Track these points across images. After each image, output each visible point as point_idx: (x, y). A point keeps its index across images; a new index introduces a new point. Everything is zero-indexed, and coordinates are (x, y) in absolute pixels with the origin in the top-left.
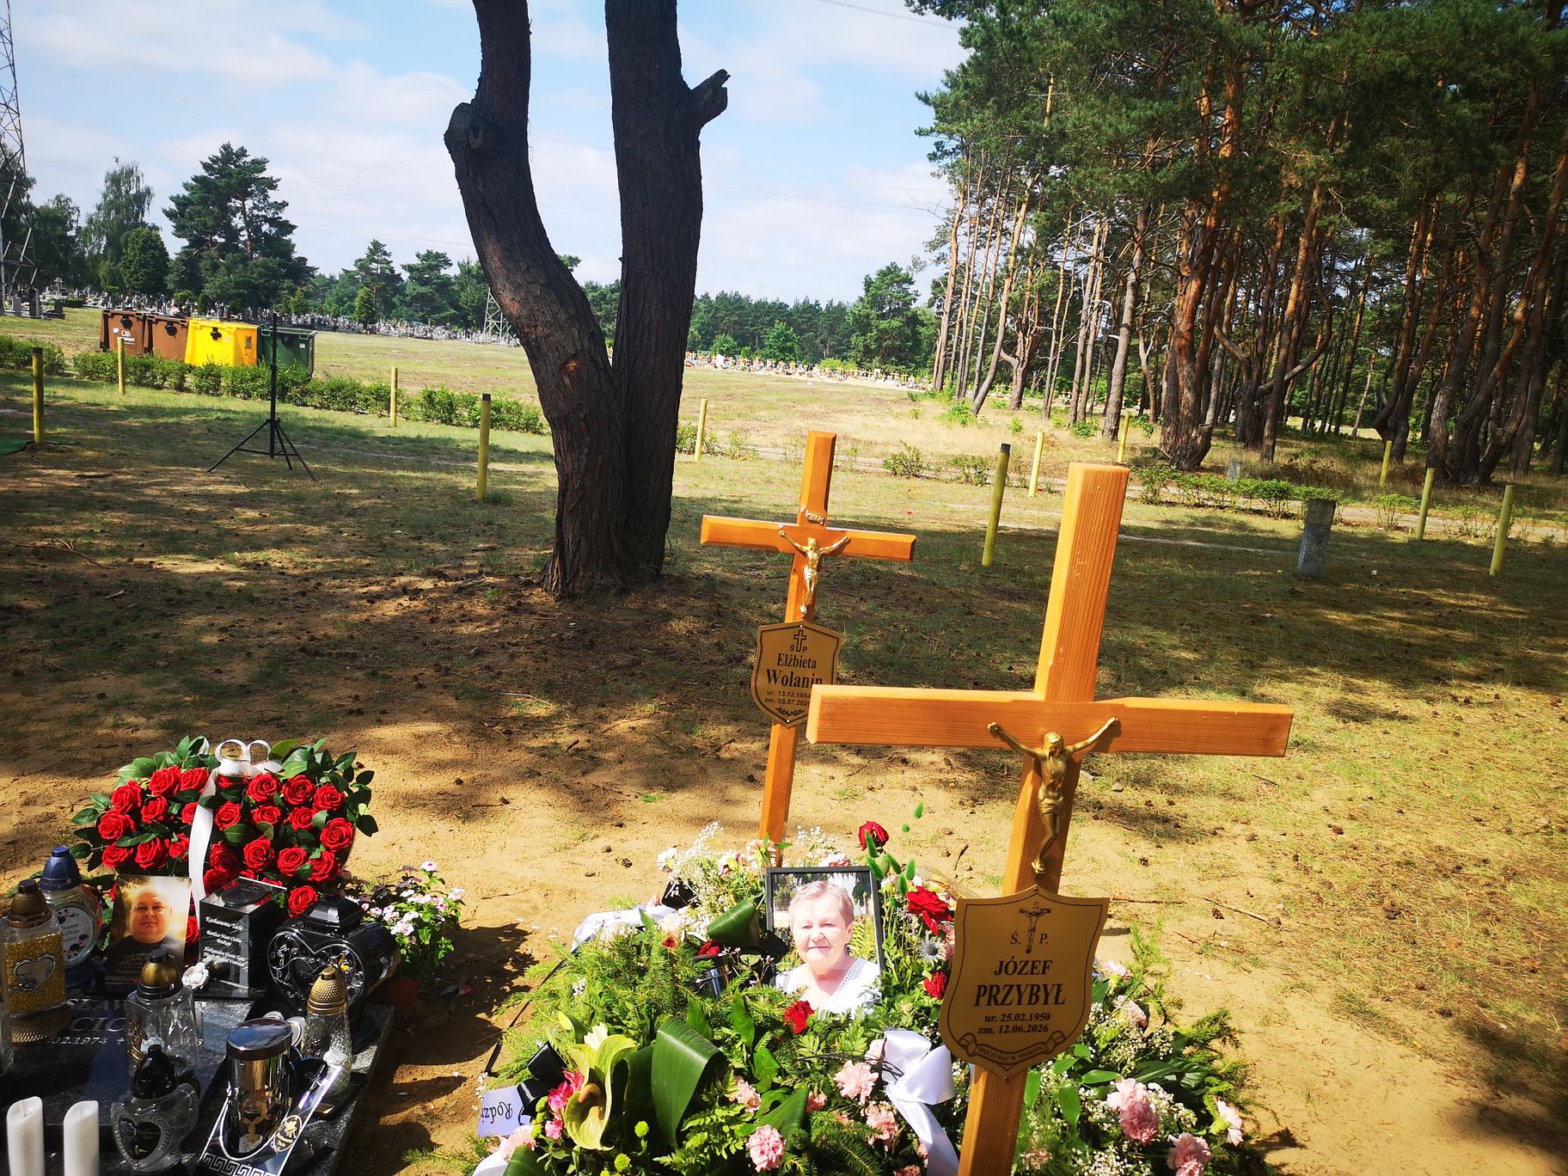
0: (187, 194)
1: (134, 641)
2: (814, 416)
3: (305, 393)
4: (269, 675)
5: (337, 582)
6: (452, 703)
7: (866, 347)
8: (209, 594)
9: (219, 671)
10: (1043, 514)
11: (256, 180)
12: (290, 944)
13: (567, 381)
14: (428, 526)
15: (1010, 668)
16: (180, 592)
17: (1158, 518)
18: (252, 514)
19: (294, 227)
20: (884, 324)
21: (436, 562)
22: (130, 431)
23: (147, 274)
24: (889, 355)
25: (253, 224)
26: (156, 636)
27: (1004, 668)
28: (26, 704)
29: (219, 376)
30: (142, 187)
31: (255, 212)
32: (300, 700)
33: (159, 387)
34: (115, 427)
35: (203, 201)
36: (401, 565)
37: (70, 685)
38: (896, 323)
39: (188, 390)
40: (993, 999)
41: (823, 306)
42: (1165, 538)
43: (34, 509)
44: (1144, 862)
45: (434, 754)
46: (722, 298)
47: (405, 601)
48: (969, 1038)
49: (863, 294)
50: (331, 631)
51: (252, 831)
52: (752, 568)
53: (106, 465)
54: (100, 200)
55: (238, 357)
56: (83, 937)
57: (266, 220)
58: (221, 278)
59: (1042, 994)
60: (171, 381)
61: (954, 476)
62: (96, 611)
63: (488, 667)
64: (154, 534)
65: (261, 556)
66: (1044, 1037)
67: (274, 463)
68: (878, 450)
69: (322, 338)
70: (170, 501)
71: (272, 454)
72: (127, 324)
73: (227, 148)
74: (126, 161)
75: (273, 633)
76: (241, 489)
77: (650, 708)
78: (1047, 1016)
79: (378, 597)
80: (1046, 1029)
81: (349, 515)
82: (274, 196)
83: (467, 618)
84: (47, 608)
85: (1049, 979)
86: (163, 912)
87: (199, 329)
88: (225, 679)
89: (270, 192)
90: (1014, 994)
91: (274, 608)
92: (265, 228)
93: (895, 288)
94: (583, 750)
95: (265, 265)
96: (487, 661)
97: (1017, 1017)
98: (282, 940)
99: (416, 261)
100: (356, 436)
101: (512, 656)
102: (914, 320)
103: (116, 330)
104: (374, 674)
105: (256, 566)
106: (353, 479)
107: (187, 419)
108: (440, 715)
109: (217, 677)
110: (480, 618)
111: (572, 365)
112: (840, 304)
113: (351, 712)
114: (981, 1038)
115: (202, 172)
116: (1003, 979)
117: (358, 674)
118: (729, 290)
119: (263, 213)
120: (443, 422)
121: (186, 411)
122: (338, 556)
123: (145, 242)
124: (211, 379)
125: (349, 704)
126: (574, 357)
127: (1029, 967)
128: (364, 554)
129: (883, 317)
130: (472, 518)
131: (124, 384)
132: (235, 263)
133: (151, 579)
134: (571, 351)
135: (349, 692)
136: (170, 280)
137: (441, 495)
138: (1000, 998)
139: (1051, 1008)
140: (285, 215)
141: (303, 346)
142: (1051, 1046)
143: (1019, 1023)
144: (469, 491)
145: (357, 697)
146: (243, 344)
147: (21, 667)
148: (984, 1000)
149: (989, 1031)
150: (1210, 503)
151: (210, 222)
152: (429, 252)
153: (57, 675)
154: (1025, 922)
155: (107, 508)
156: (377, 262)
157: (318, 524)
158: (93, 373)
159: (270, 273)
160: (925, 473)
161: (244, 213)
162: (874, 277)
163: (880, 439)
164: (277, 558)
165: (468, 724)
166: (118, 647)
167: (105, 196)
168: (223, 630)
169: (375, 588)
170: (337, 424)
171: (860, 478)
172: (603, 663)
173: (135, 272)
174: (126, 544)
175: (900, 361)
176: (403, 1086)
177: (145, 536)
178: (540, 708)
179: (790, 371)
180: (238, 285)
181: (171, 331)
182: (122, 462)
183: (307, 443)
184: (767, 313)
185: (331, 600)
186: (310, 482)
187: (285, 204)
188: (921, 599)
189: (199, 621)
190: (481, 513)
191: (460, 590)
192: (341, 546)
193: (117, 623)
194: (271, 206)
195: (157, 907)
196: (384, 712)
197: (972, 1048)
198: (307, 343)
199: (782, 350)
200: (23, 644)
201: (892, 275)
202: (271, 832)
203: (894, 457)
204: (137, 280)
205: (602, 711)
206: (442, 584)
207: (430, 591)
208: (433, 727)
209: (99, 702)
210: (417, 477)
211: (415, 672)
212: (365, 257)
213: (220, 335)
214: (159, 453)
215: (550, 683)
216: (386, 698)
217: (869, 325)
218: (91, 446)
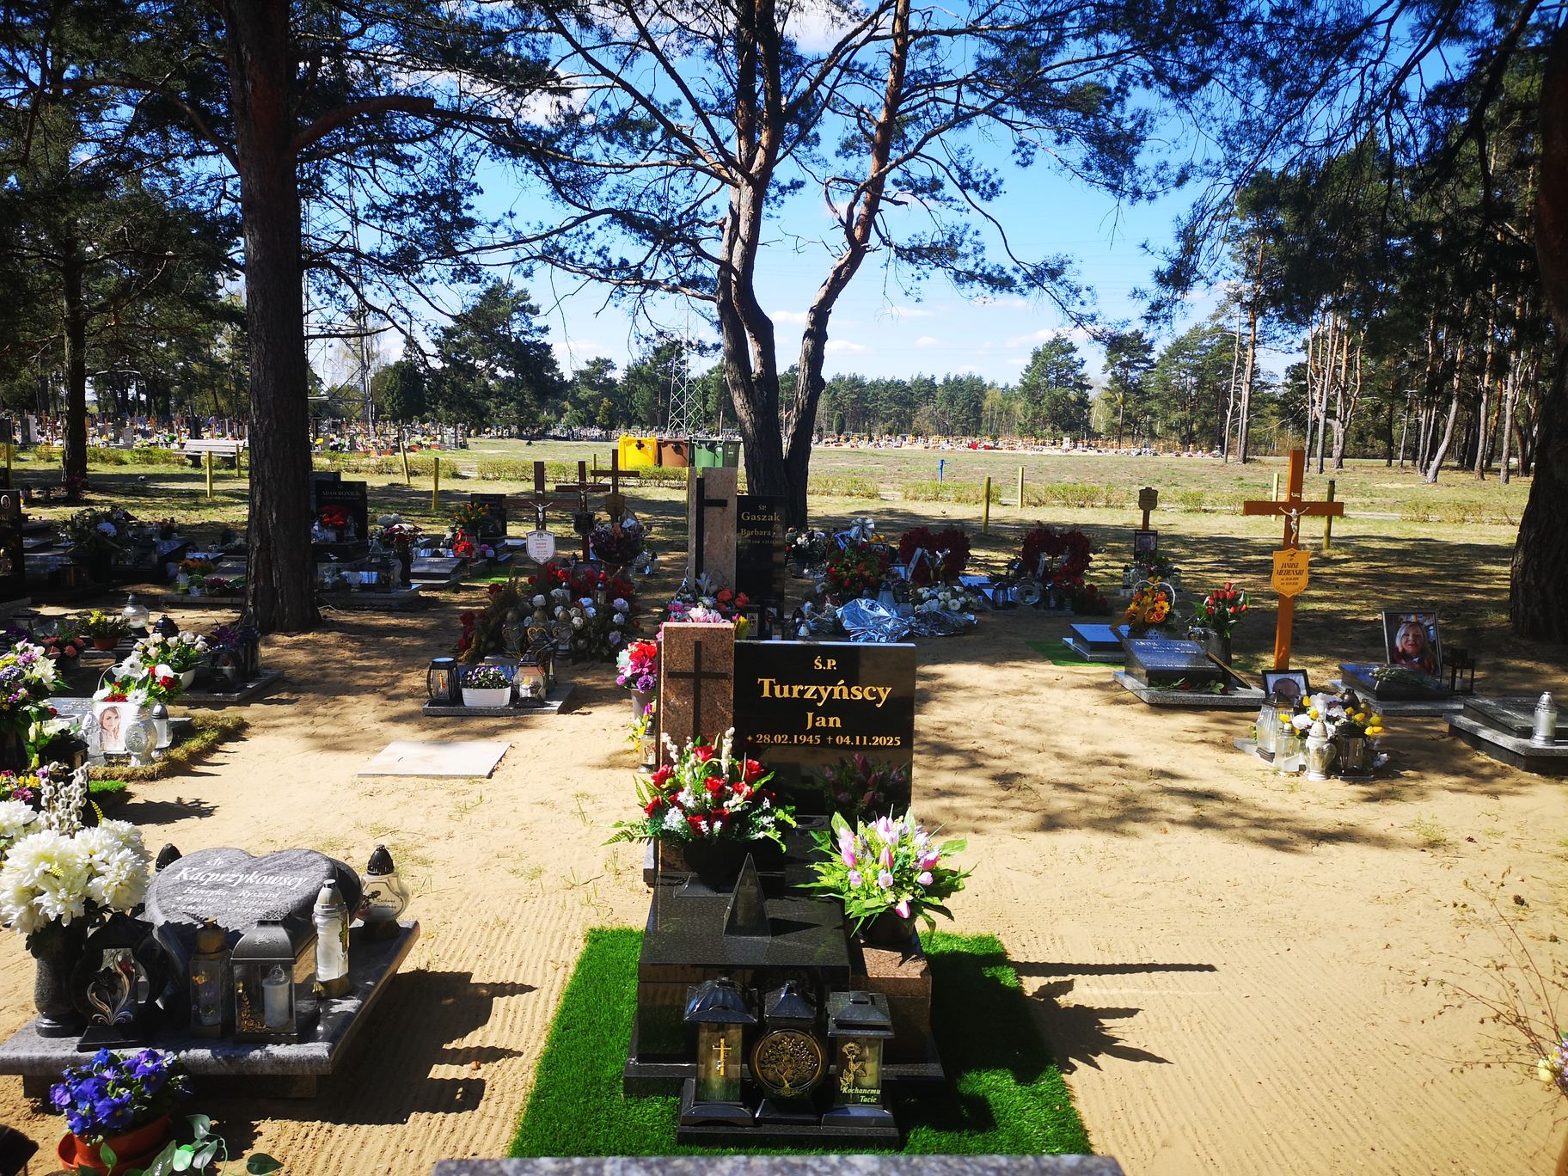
19: (554, 348)
49: (1029, 362)
73: (498, 283)
89: (534, 318)
93: (1061, 357)
99: (585, 367)
140: (545, 339)
152: (598, 359)
162: (1041, 348)
173: (397, 398)
187: (545, 328)
194: (536, 331)
201: (1058, 346)
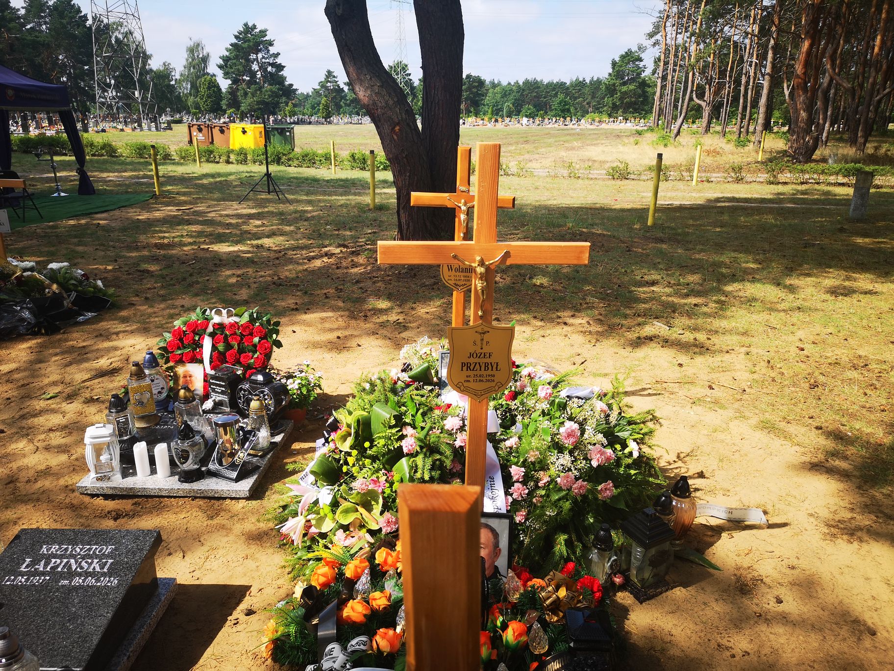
0: (228, 54)
1: (198, 283)
2: (573, 149)
3: (289, 160)
4: (257, 295)
5: (294, 252)
6: (341, 304)
7: (614, 104)
8: (234, 261)
9: (235, 294)
10: (698, 195)
11: (263, 41)
12: (245, 391)
13: (395, 137)
14: (344, 223)
15: (642, 278)
16: (220, 260)
17: (773, 192)
18: (259, 223)
19: (284, 67)
20: (624, 89)
21: (345, 240)
22: (203, 185)
23: (212, 101)
24: (629, 108)
25: (262, 68)
26: (208, 280)
27: (638, 278)
28: (150, 310)
29: (246, 154)
30: (205, 53)
31: (264, 60)
32: (271, 305)
33: (218, 162)
34: (196, 184)
35: (237, 57)
36: (327, 242)
37: (170, 302)
38: (632, 87)
39: (232, 163)
40: (468, 368)
41: (588, 81)
42: (773, 203)
43: (156, 226)
44: (681, 365)
45: (327, 325)
46: (527, 82)
47: (325, 259)
48: (460, 384)
49: (611, 71)
50: (287, 273)
51: (229, 347)
52: (511, 234)
53: (190, 203)
54: (185, 63)
55: (256, 143)
56: (162, 388)
57: (270, 64)
58: (249, 100)
59: (490, 366)
60: (224, 158)
61: (649, 177)
62: (182, 270)
63: (361, 288)
64: (211, 235)
65: (259, 242)
66: (493, 384)
67: (271, 197)
68: (607, 166)
69: (298, 129)
70: (219, 219)
71: (269, 192)
72: (200, 130)
73: (246, 25)
74: (196, 39)
75: (262, 277)
76: (254, 211)
77: (438, 303)
78: (494, 376)
79: (313, 258)
80: (493, 381)
81: (306, 220)
82: (272, 50)
83: (355, 265)
84: (161, 270)
85: (492, 360)
86: (193, 378)
87: (236, 128)
88: (238, 297)
89: (270, 48)
90: (478, 366)
91: (263, 265)
92: (269, 69)
93: (631, 65)
94: (401, 323)
95: (271, 91)
96: (362, 285)
97: (480, 376)
98: (241, 389)
100: (316, 180)
101: (374, 283)
102: (644, 84)
103: (195, 134)
104: (306, 293)
105: (258, 246)
106: (309, 202)
107: (232, 177)
108: (334, 309)
109: (234, 297)
110: (361, 265)
111: (397, 128)
112: (598, 79)
113: (293, 310)
114: (466, 384)
115: (234, 41)
116: (472, 360)
117: (299, 293)
118: (530, 78)
119: (268, 60)
120: (361, 169)
121: (230, 174)
122: (297, 240)
123: (209, 84)
124: (243, 156)
125: (293, 306)
126: (398, 124)
127: (483, 355)
128: (309, 239)
129: (624, 84)
130: (367, 218)
131: (200, 162)
132: (256, 90)
133: (208, 255)
134: (396, 120)
135: (293, 301)
136: (224, 103)
137: (354, 207)
138: (472, 368)
139: (494, 372)
140: (279, 60)
141: (288, 134)
142: (497, 388)
143: (481, 378)
144: (368, 205)
145: (296, 303)
146: (258, 135)
147: (148, 295)
148: (465, 369)
149: (468, 381)
150: (810, 181)
151: (241, 68)
153: (164, 298)
154: (478, 337)
155: (190, 224)
156: (330, 82)
157: (290, 225)
158: (185, 158)
159: (274, 95)
160: (632, 176)
161: (258, 61)
162: (617, 59)
163: (610, 159)
164: (267, 242)
165: (347, 313)
166: (191, 285)
167: (187, 60)
168: (238, 276)
169: (312, 254)
170: (305, 175)
171: (591, 182)
172: (419, 284)
173: (206, 101)
174: (197, 240)
175: (636, 111)
176: (295, 450)
177: (206, 236)
178: (383, 304)
179: (567, 123)
180: (258, 103)
181: (222, 132)
182: (198, 201)
183: (289, 186)
184: (554, 89)
185: (291, 261)
186: (288, 205)
187: (278, 54)
188: (603, 245)
189: (229, 273)
190: (371, 215)
191: (353, 253)
192: (299, 236)
193: (191, 275)
194: (271, 56)
195: (190, 376)
196: (308, 309)
197: (462, 388)
198: (290, 132)
199: (563, 111)
200: (149, 286)
201: (630, 58)
202: (236, 347)
203: (613, 169)
204: (207, 105)
205: (414, 305)
206: (344, 250)
207: (339, 254)
208: (330, 314)
209: (181, 309)
210: (342, 199)
211: (326, 291)
212: (323, 80)
213: (246, 132)
214: (217, 195)
215: (390, 294)
216: (310, 303)
217: (615, 90)
218: (184, 194)
